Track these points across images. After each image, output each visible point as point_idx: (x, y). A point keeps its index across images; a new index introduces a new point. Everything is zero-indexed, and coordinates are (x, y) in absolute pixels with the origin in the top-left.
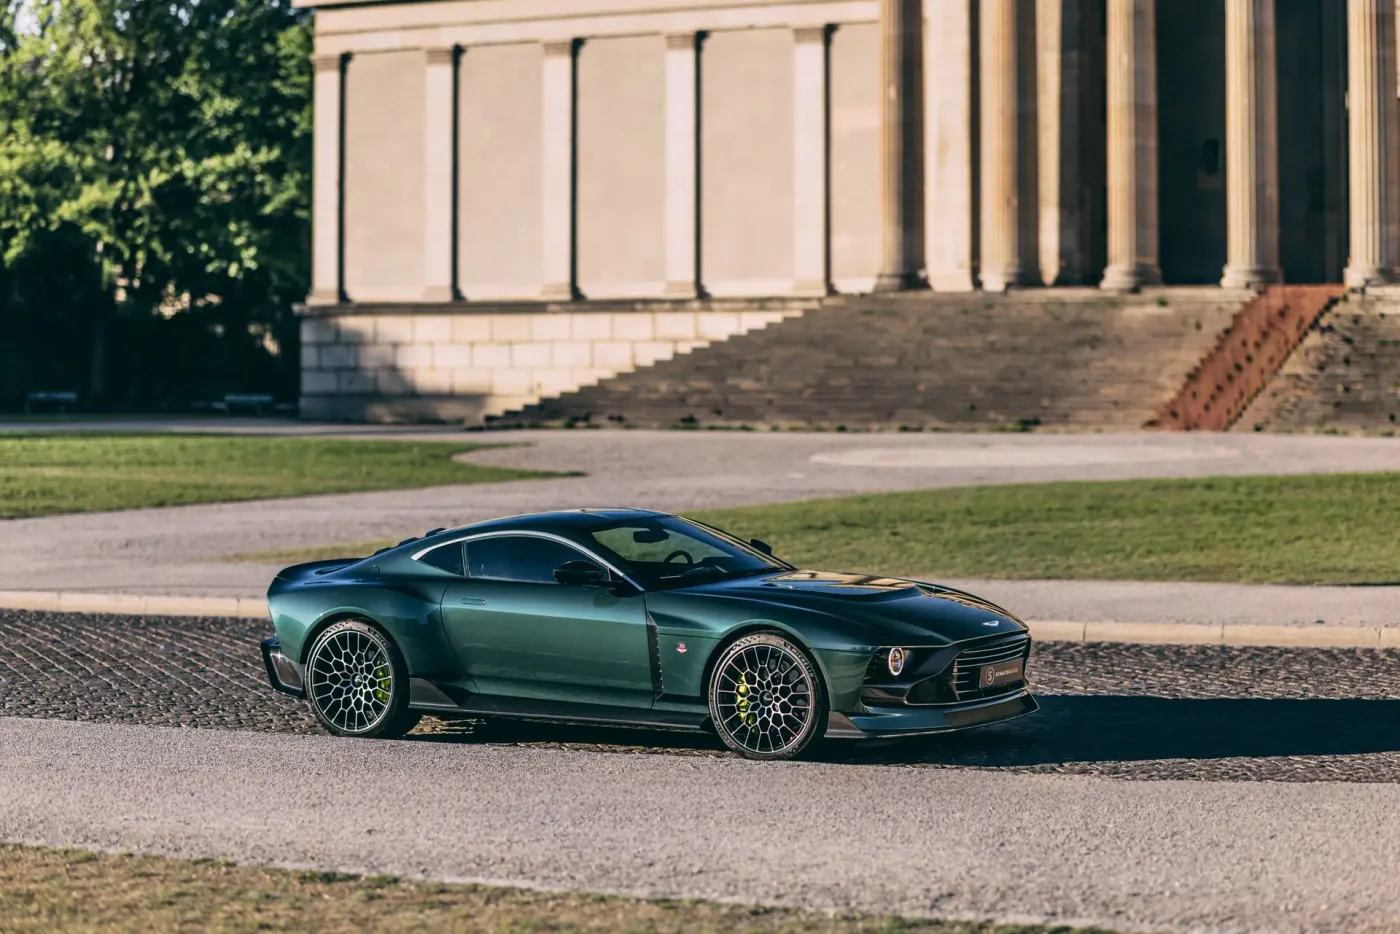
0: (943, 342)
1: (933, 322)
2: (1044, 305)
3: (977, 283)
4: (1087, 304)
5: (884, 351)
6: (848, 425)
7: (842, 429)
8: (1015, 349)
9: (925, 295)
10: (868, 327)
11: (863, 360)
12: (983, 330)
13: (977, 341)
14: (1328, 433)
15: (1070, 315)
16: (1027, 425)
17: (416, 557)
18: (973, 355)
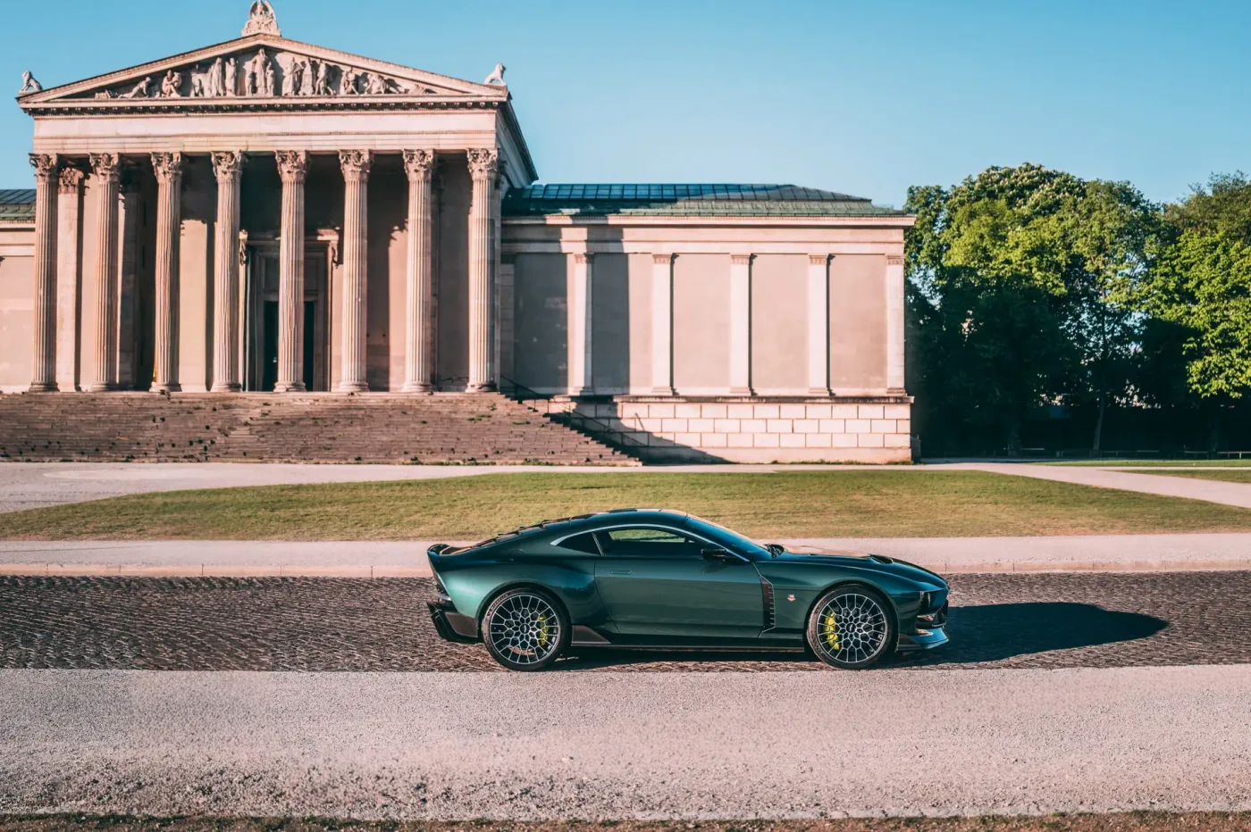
0: (73, 417)
1: (66, 407)
2: (123, 399)
3: (78, 389)
4: (144, 399)
5: (42, 422)
6: (32, 458)
7: (29, 461)
8: (112, 421)
9: (56, 393)
10: (31, 410)
11: (32, 426)
12: (94, 411)
13: (92, 417)
14: (286, 462)
15: (137, 404)
16: (129, 459)
17: (554, 543)
18: (90, 423)
